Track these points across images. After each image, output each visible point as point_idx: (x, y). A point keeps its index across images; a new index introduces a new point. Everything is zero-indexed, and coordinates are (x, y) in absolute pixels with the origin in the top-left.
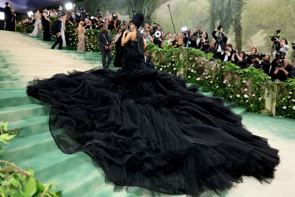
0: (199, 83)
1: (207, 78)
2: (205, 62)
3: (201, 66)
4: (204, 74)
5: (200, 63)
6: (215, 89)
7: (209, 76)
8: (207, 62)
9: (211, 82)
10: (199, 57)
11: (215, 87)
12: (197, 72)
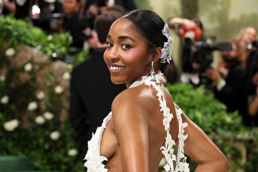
0: (14, 139)
1: (40, 120)
2: (38, 64)
3: (24, 77)
4: (32, 106)
5: (22, 69)
6: (66, 160)
7: (49, 116)
8: (42, 66)
9: (55, 135)
10: (18, 48)
11: (66, 154)
12: (10, 101)
